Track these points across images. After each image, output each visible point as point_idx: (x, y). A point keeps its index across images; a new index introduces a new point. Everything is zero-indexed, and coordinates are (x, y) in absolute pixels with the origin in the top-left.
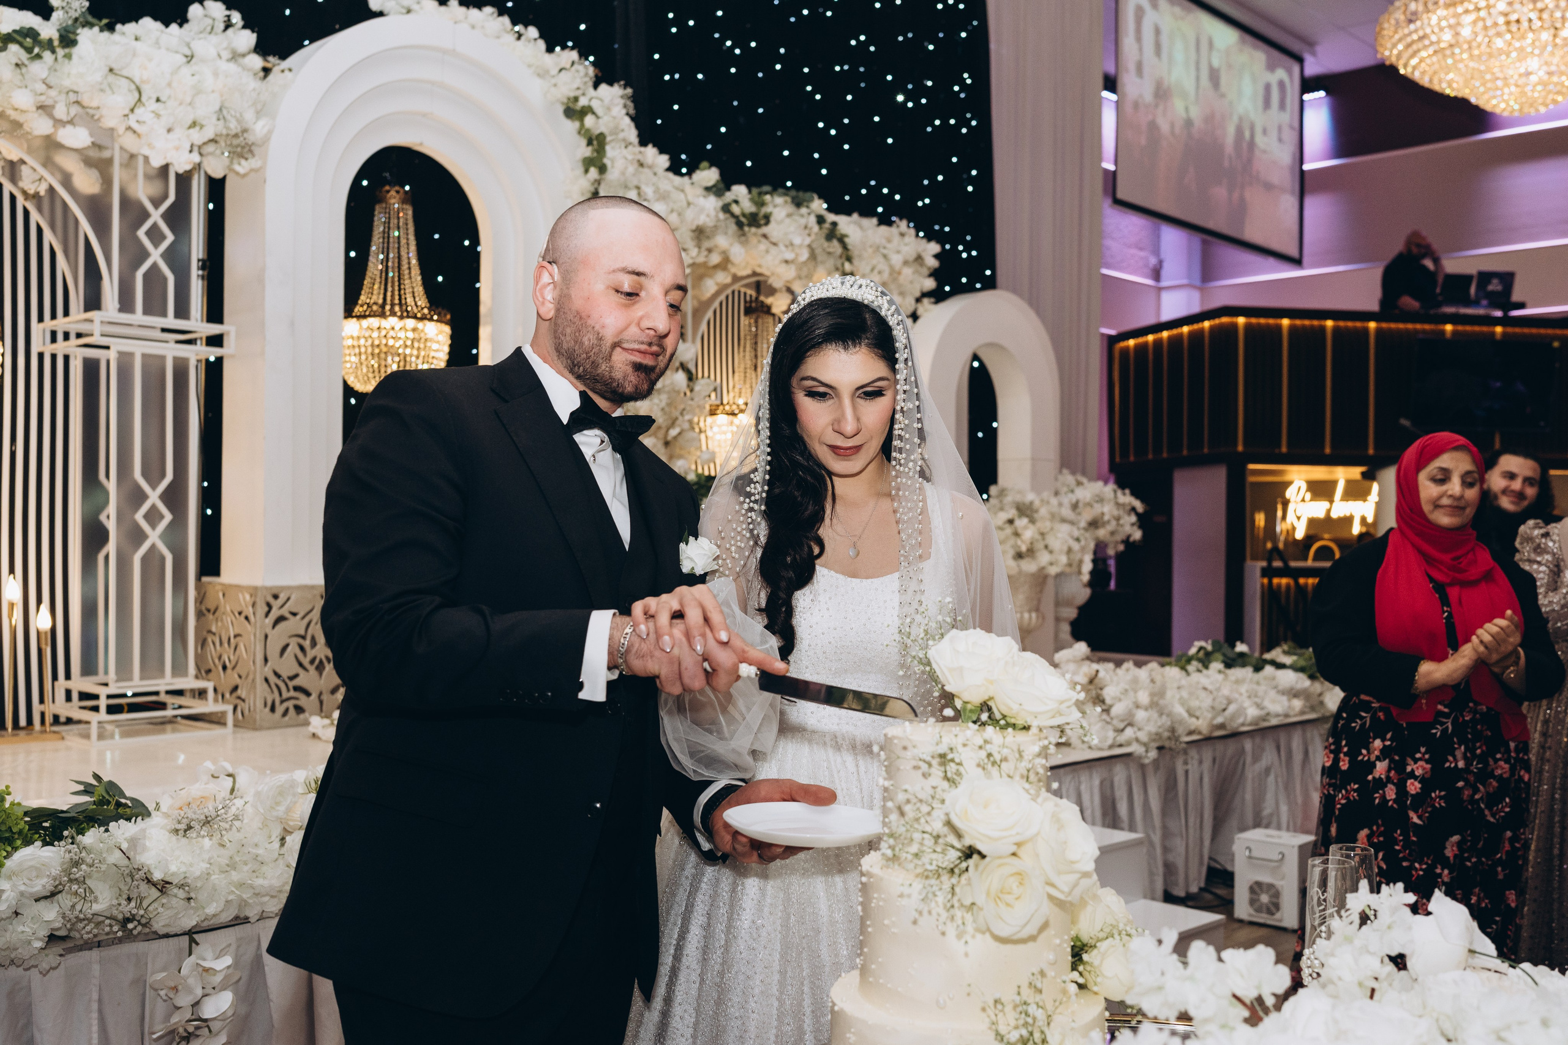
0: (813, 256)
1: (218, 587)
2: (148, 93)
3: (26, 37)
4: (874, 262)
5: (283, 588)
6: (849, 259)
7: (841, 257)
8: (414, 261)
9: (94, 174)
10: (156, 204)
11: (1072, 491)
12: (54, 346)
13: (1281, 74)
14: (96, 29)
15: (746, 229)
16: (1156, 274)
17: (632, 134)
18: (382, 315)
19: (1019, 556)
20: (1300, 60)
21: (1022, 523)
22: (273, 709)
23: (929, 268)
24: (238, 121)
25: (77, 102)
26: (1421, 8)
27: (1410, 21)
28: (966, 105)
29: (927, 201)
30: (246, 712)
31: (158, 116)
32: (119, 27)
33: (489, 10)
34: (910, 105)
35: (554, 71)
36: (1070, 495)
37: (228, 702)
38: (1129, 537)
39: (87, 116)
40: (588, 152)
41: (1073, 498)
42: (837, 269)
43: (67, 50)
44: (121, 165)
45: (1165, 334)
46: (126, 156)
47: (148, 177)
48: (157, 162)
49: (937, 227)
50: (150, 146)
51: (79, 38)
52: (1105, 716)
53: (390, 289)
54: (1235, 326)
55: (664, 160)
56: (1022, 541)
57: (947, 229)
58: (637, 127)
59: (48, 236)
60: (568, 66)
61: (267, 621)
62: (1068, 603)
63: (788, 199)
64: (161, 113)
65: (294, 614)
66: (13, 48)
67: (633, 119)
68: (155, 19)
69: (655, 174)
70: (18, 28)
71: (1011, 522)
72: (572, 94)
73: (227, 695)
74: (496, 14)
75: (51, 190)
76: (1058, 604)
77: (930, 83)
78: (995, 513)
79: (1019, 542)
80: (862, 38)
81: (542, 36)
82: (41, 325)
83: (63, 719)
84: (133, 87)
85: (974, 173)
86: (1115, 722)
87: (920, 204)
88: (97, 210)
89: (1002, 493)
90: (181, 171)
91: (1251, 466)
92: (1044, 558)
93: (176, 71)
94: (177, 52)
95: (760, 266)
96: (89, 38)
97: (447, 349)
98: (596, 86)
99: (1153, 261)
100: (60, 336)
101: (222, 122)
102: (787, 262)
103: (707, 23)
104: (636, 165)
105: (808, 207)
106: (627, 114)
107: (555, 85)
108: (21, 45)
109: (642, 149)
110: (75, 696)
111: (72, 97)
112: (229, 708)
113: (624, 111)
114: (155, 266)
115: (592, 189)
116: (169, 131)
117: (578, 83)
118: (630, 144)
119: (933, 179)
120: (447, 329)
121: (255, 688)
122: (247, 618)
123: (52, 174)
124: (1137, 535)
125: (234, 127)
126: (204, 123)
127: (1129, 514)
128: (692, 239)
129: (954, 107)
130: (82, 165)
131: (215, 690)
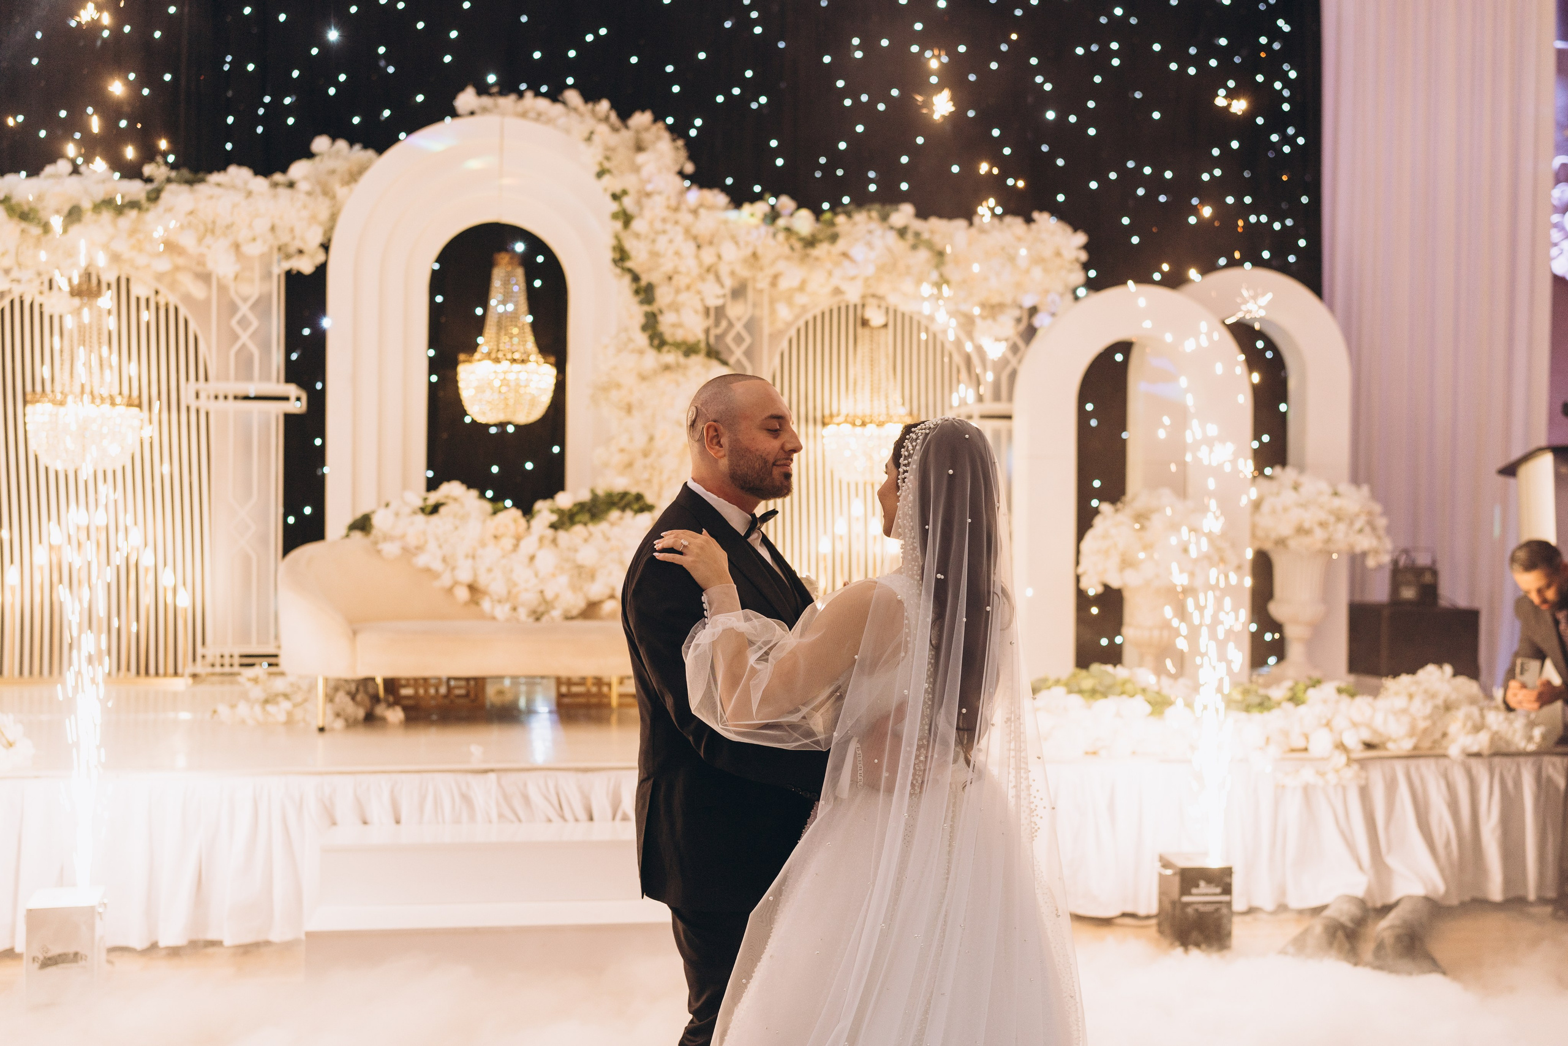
10: (245, 300)
18: (497, 360)
32: (208, 178)
43: (151, 205)
51: (164, 193)
55: (721, 199)
96: (170, 192)
114: (244, 346)
130: (193, 279)
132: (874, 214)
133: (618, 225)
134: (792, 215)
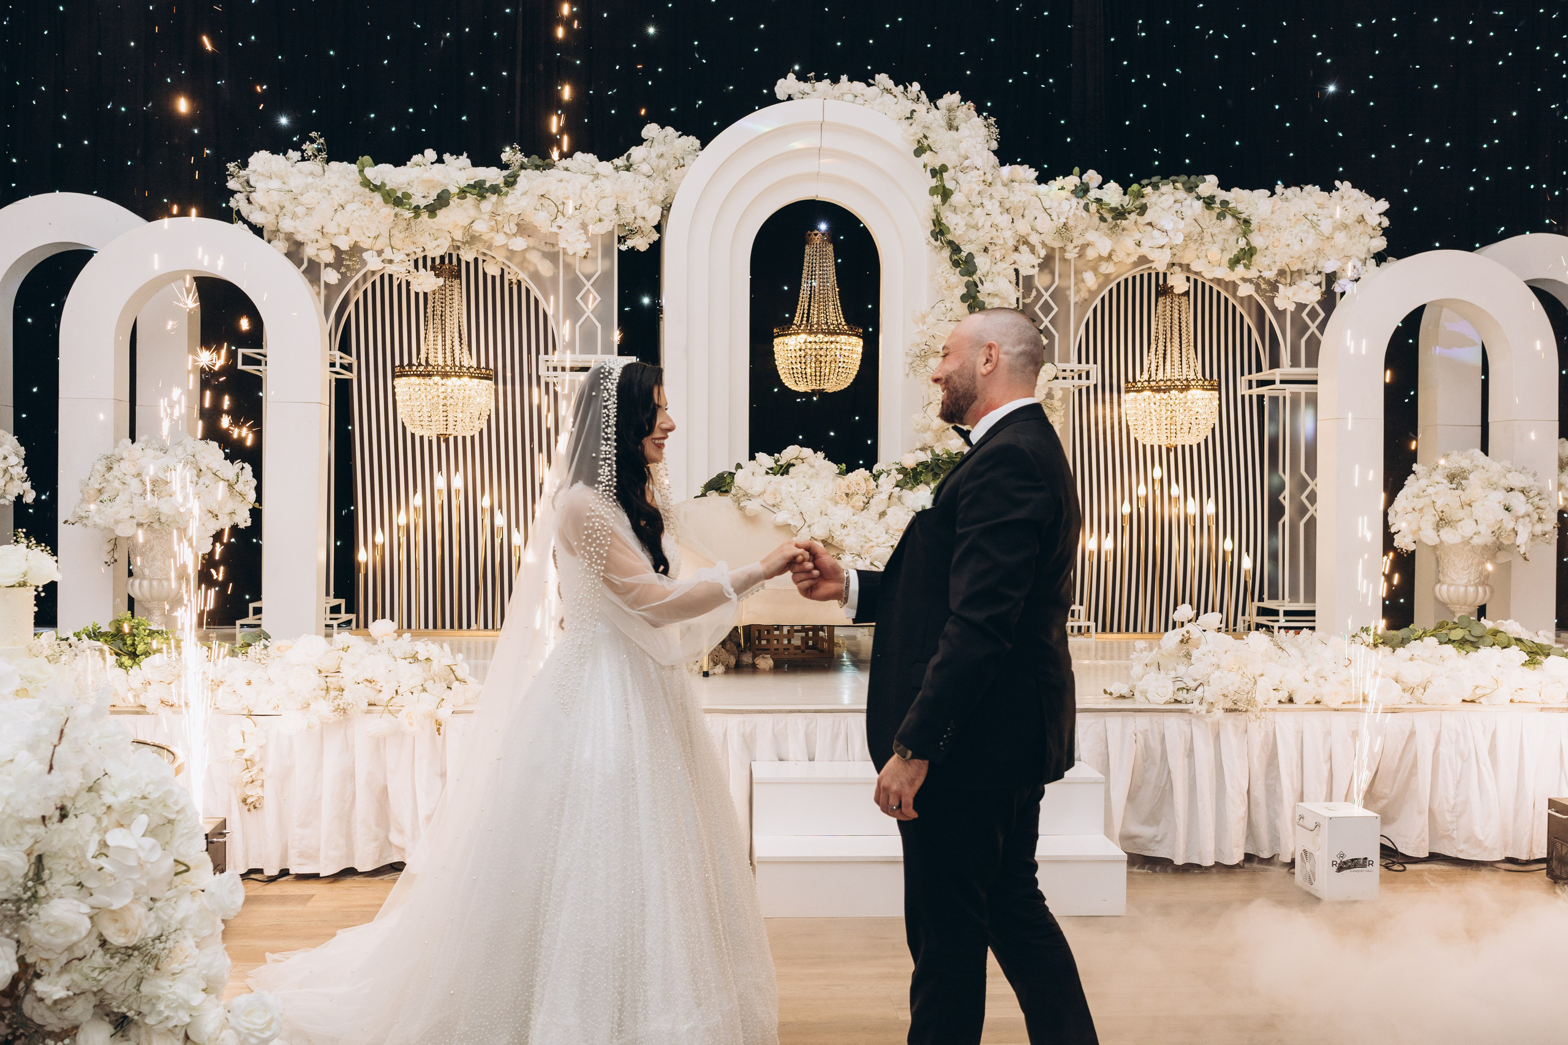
3: (477, 186)
7: (1238, 232)
10: (588, 278)
14: (530, 170)
23: (1377, 227)
24: (632, 212)
25: (523, 220)
32: (555, 164)
40: (933, 182)
43: (508, 189)
51: (521, 178)
55: (1031, 173)
66: (468, 195)
70: (475, 181)
84: (553, 204)
96: (526, 176)
105: (1198, 190)
109: (1003, 168)
114: (588, 319)
115: (937, 213)
125: (628, 217)
132: (1179, 185)
133: (937, 199)
134: (1100, 187)
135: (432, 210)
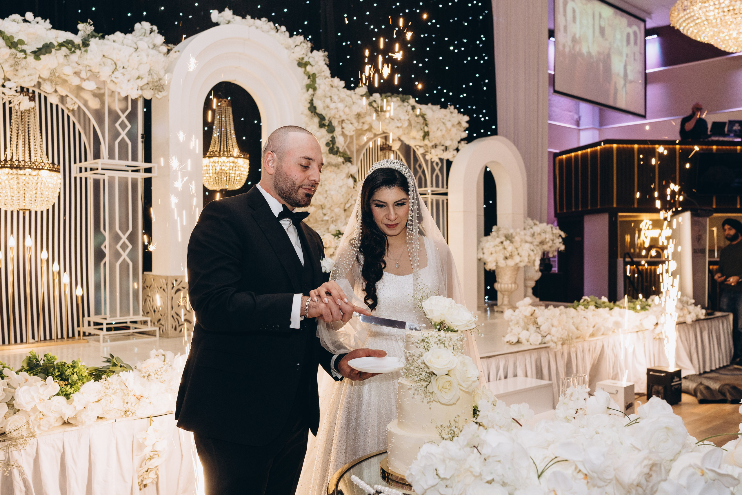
0: (410, 124)
1: (151, 277)
2: (119, 65)
3: (68, 43)
4: (439, 126)
5: (178, 277)
6: (427, 125)
7: (423, 124)
8: (233, 132)
9: (97, 100)
10: (123, 112)
11: (532, 228)
12: (81, 174)
13: (635, 28)
14: (97, 38)
15: (380, 113)
16: (578, 123)
17: (328, 72)
18: (220, 156)
19: (506, 258)
20: (644, 21)
21: (507, 243)
22: (175, 329)
23: (464, 128)
24: (157, 75)
25: (90, 70)
26: (689, 4)
27: (685, 10)
28: (483, 50)
29: (465, 95)
30: (164, 331)
31: (124, 75)
32: (106, 36)
33: (264, 19)
34: (456, 51)
35: (293, 46)
36: (531, 230)
37: (157, 326)
38: (559, 248)
39: (94, 76)
40: (308, 81)
41: (532, 231)
42: (421, 129)
43: (85, 48)
44: (108, 96)
45: (580, 152)
46: (110, 92)
47: (119, 100)
48: (123, 95)
49: (469, 107)
50: (121, 88)
51: (90, 43)
52: (538, 330)
53: (222, 144)
54: (612, 148)
55: (342, 84)
56: (507, 252)
57: (474, 107)
58: (330, 69)
59: (78, 126)
60: (299, 44)
61: (173, 291)
62: (531, 279)
63: (399, 98)
64: (125, 73)
65: (184, 288)
66: (64, 48)
67: (328, 66)
68: (122, 32)
69: (338, 90)
70: (65, 40)
71: (502, 243)
72: (301, 57)
73: (156, 323)
74: (267, 21)
75: (79, 107)
76: (525, 280)
77: (465, 41)
78: (495, 239)
79: (506, 252)
80: (434, 21)
81: (288, 30)
82: (75, 165)
83: (87, 334)
84: (113, 63)
85: (487, 81)
86: (542, 333)
87: (461, 96)
88: (99, 115)
89: (498, 230)
90: (133, 98)
91: (620, 214)
92: (517, 259)
93: (130, 56)
94: (131, 47)
95: (386, 129)
96: (94, 42)
97: (247, 170)
98: (311, 52)
99: (576, 117)
100: (83, 170)
101: (150, 76)
102: (398, 127)
103: (362, 18)
104: (330, 87)
105: (407, 102)
106: (326, 64)
107: (293, 53)
108: (67, 48)
109: (332, 79)
110: (92, 324)
111: (88, 68)
112: (157, 329)
113: (324, 63)
114: (123, 139)
115: (310, 98)
116: (128, 81)
117: (304, 51)
118: (327, 77)
119: (467, 85)
120: (248, 161)
121: (168, 320)
122: (164, 290)
123: (80, 101)
124: (562, 247)
125: (156, 78)
126: (143, 77)
127: (558, 238)
128: (355, 119)
129: (478, 51)
130: (92, 96)
131: (151, 321)
135: (38, 53)
